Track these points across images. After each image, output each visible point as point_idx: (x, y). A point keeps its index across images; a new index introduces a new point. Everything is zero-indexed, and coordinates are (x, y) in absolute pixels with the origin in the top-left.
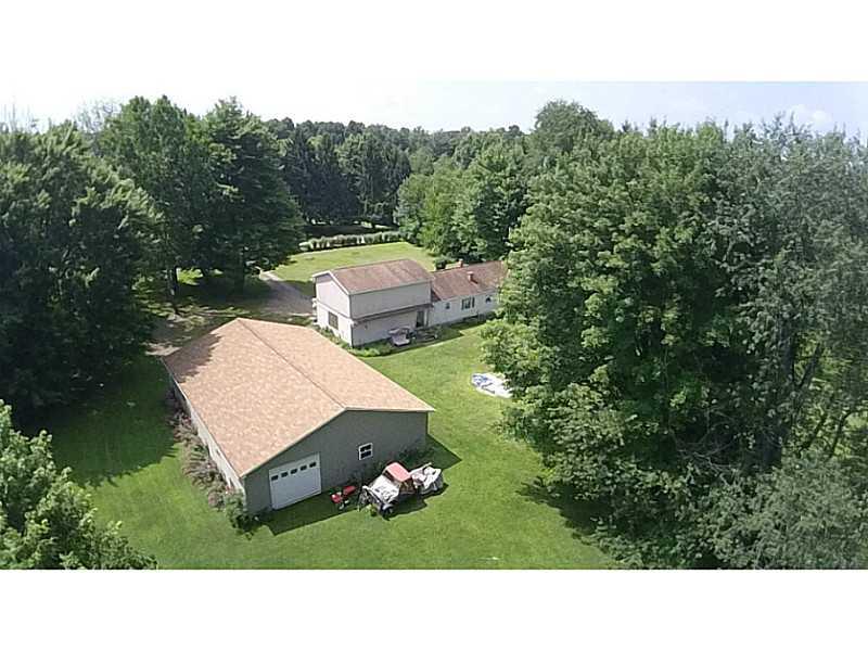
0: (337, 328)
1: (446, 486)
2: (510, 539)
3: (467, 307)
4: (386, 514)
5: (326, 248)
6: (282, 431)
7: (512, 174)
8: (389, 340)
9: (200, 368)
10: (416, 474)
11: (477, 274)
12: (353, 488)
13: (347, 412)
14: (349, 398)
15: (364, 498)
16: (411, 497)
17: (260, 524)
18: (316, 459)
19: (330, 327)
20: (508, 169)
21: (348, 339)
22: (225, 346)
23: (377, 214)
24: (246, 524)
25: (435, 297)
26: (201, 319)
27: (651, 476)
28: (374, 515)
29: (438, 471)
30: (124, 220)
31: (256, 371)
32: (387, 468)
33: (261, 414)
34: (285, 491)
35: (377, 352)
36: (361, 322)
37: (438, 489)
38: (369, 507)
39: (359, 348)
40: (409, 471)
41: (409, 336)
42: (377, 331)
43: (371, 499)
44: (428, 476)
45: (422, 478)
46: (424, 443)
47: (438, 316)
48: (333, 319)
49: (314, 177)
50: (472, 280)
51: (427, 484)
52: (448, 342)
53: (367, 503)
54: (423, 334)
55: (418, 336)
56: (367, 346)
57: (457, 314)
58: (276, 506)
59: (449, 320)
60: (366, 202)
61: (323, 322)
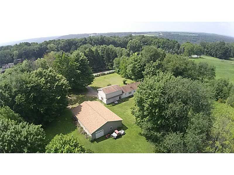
0: (103, 100)
1: (125, 133)
2: (136, 142)
3: (130, 93)
4: (115, 139)
5: (98, 76)
6: (97, 126)
7: (139, 62)
8: (114, 102)
9: (80, 113)
10: (120, 132)
11: (132, 86)
12: (109, 135)
13: (108, 122)
14: (108, 119)
15: (111, 136)
16: (119, 136)
17: (94, 141)
18: (103, 130)
19: (102, 100)
20: (138, 61)
21: (105, 103)
22: (83, 108)
23: (109, 66)
24: (92, 141)
25: (123, 92)
26: (75, 98)
27: (155, 133)
28: (113, 139)
29: (124, 131)
30: (64, 86)
31: (90, 114)
32: (115, 131)
33: (93, 122)
34: (98, 136)
35: (112, 105)
36: (108, 99)
37: (124, 134)
38: (112, 138)
39: (108, 104)
40: (119, 131)
41: (118, 101)
42: (111, 101)
43: (113, 136)
44: (122, 132)
45: (121, 132)
46: (121, 125)
47: (124, 96)
48: (102, 98)
49: (94, 59)
50: (131, 88)
51: (122, 134)
52: (126, 102)
53: (112, 137)
54: (121, 100)
55: (120, 101)
56: (109, 104)
57: (128, 95)
58: (97, 138)
59: (126, 96)
60: (106, 63)
61: (100, 99)
